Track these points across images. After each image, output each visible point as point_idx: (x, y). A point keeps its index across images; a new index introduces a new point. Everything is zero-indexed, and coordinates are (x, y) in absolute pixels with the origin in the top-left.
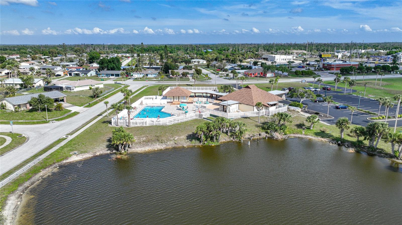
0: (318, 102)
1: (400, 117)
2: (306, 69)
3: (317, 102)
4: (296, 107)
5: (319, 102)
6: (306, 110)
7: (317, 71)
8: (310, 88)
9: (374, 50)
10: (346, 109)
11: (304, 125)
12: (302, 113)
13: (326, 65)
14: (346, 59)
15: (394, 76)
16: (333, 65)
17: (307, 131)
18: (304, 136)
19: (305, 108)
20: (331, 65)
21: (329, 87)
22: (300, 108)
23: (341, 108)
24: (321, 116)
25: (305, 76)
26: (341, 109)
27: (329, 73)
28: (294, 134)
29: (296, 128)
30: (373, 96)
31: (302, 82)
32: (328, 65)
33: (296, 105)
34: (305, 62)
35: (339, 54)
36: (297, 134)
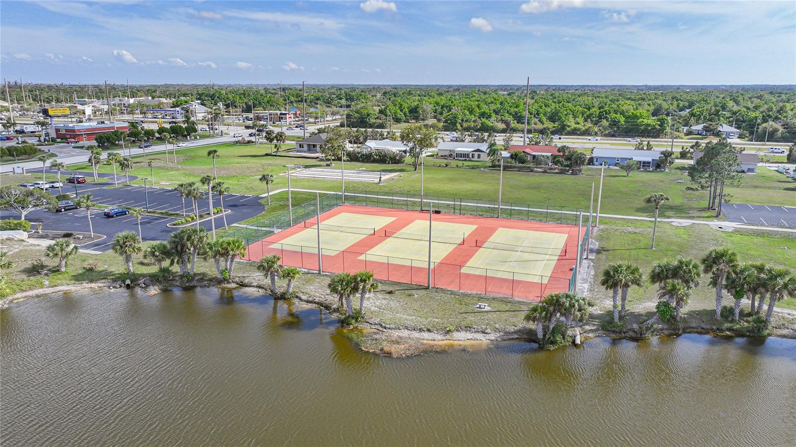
0: (63, 210)
1: (217, 213)
2: (18, 143)
3: (61, 211)
4: (13, 230)
5: (65, 210)
6: (40, 232)
7: (46, 145)
8: (39, 184)
9: (150, 98)
10: (126, 214)
11: (43, 267)
12: (32, 241)
13: (64, 132)
14: (103, 117)
15: (193, 143)
16: (79, 130)
17: (55, 277)
18: (50, 289)
19: (38, 229)
20: (74, 131)
21: (80, 176)
22: (25, 231)
23: (116, 214)
24: (79, 238)
25: (20, 158)
26: (117, 216)
27: (73, 147)
28: (23, 291)
29: (26, 278)
30: (167, 183)
31: (14, 173)
32: (66, 130)
33: (13, 225)
34: (12, 128)
35: (86, 106)
36: (30, 289)
